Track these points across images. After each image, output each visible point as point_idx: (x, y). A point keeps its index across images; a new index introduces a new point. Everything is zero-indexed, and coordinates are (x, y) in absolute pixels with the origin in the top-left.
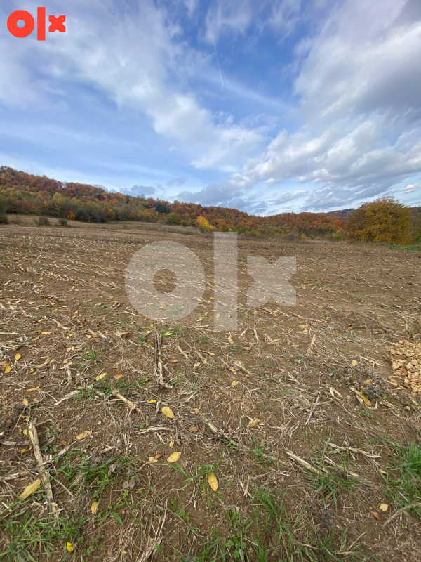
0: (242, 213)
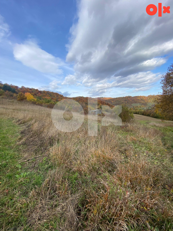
0: (60, 95)
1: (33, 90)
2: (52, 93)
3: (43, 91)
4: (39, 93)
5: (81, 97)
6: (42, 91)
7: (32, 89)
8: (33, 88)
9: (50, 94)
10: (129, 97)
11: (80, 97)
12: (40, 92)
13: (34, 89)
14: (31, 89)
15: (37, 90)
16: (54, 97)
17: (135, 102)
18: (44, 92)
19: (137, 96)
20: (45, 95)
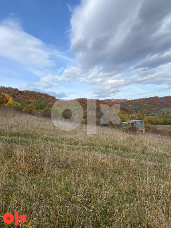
1: (10, 90)
2: (39, 93)
3: (25, 91)
4: (19, 94)
5: (83, 99)
6: (23, 91)
7: (9, 88)
8: (11, 87)
9: (36, 96)
10: (156, 98)
11: (81, 98)
12: (21, 92)
13: (12, 89)
14: (7, 89)
15: (16, 90)
16: (42, 99)
17: (166, 106)
18: (27, 92)
19: (168, 96)
20: (28, 97)
